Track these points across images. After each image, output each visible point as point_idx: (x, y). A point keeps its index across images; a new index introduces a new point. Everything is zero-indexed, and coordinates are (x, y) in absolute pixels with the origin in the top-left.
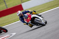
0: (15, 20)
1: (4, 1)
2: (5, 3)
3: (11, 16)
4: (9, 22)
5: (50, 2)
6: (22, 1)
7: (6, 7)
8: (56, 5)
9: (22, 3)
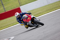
0: (13, 23)
1: (2, 4)
2: (3, 6)
3: (9, 20)
4: (8, 25)
5: (48, 5)
6: (21, 5)
7: (4, 10)
8: (54, 8)
9: (20, 6)
